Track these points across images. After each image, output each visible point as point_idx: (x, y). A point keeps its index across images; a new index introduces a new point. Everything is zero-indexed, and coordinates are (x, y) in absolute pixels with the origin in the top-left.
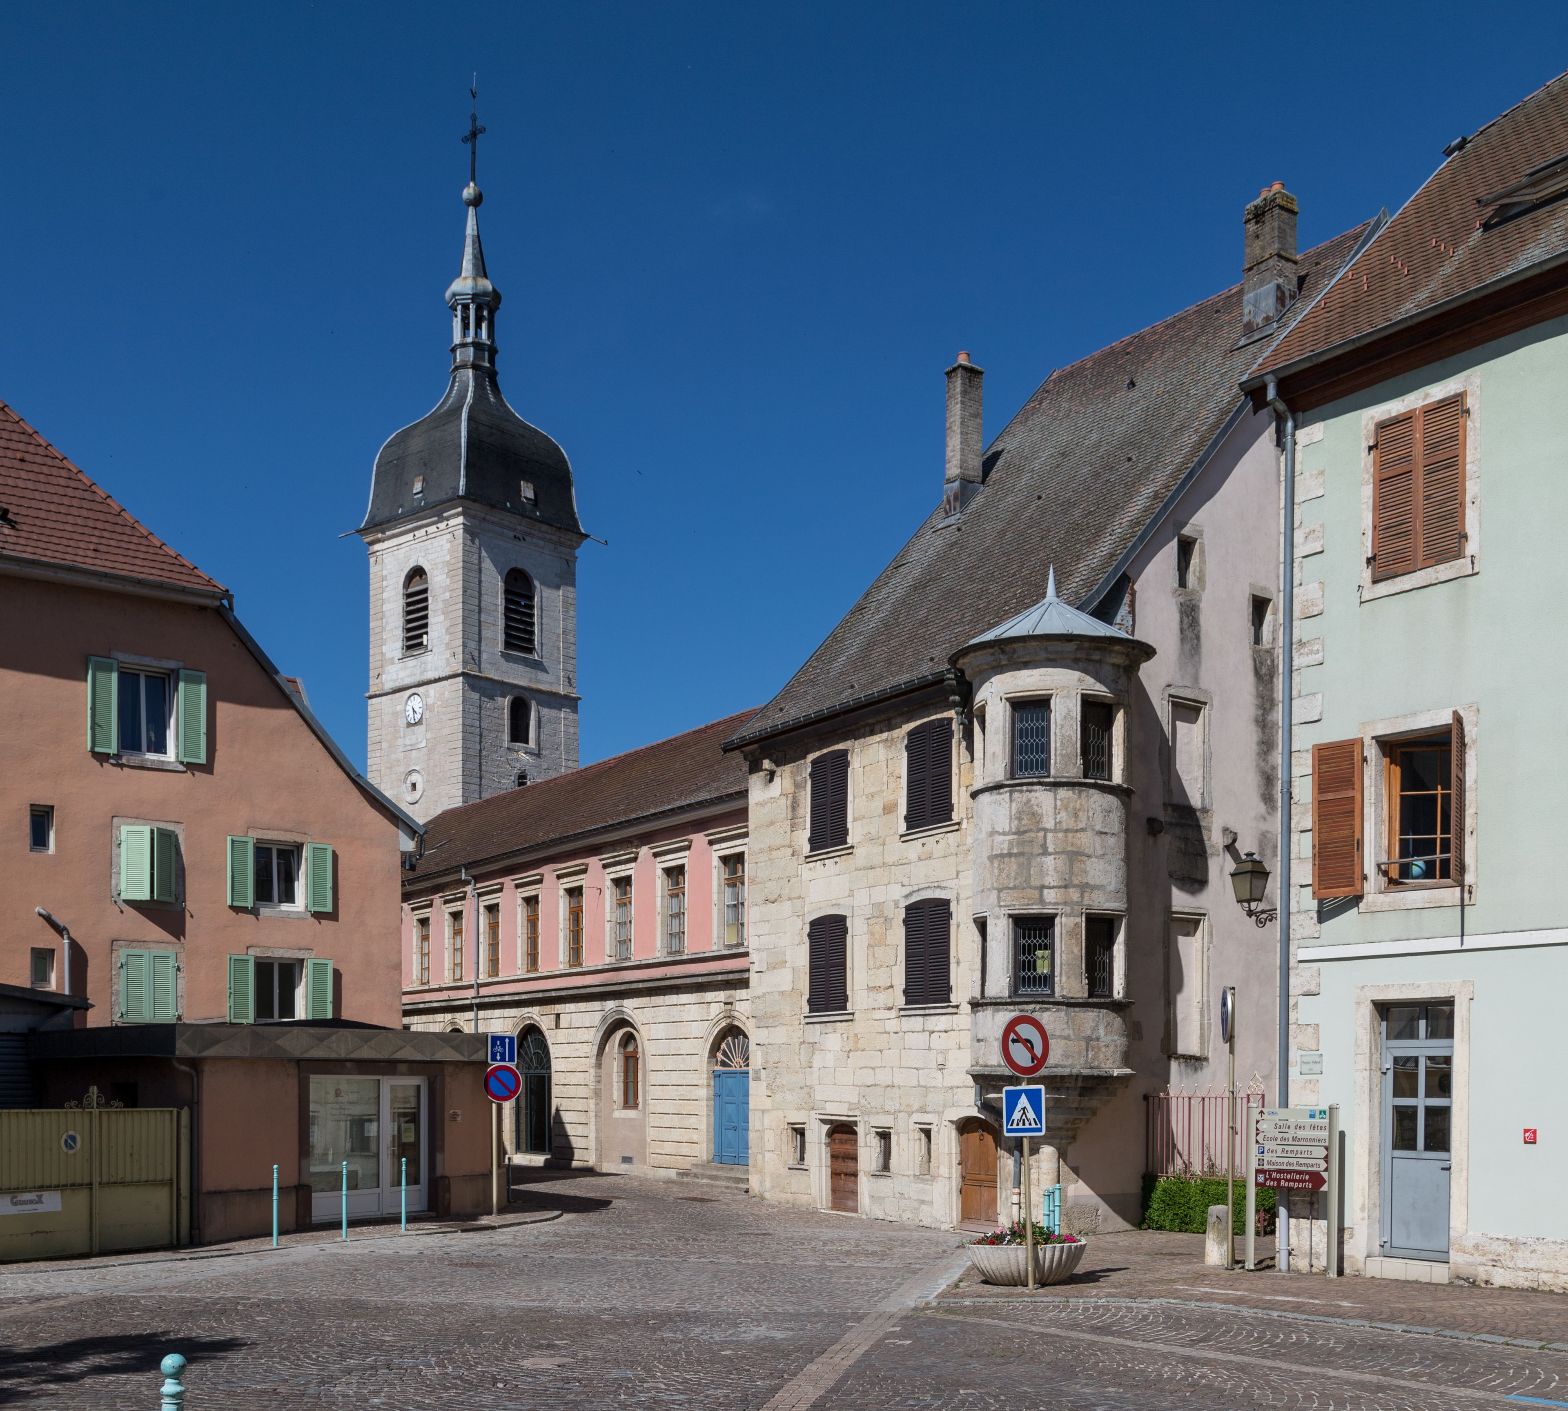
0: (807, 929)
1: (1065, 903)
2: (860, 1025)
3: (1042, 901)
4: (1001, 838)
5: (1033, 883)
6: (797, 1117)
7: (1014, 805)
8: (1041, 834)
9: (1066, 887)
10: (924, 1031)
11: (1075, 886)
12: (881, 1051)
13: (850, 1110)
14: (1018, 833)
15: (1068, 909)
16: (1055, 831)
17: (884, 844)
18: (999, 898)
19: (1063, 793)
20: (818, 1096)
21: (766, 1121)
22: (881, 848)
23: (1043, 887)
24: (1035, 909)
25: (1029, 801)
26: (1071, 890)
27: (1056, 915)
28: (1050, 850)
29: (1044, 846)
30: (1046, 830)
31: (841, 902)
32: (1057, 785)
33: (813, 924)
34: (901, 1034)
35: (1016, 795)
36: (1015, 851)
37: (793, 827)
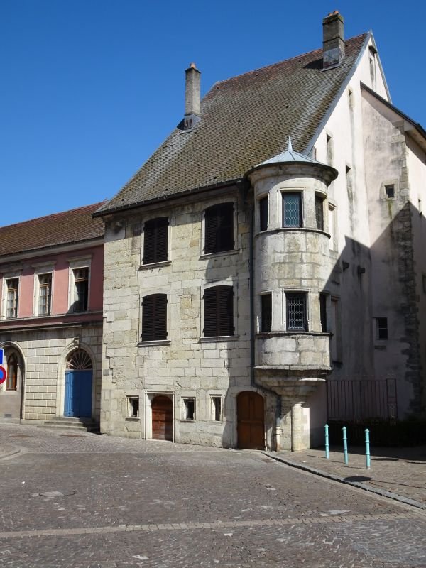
0: (142, 301)
1: (311, 287)
2: (174, 347)
3: (301, 285)
4: (280, 255)
5: (297, 276)
6: (133, 393)
7: (286, 239)
8: (300, 254)
9: (312, 279)
10: (216, 349)
11: (316, 279)
12: (188, 359)
13: (167, 388)
14: (288, 253)
15: (313, 290)
16: (306, 252)
17: (190, 261)
18: (279, 283)
19: (309, 235)
20: (147, 382)
21: (113, 395)
22: (188, 262)
23: (301, 279)
24: (298, 289)
25: (294, 238)
26: (314, 281)
27: (307, 292)
28: (305, 261)
29: (301, 259)
30: (302, 252)
31: (163, 287)
32: (307, 231)
33: (145, 298)
34: (201, 351)
35: (287, 235)
36: (287, 261)
37: (132, 253)
